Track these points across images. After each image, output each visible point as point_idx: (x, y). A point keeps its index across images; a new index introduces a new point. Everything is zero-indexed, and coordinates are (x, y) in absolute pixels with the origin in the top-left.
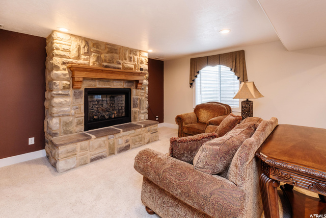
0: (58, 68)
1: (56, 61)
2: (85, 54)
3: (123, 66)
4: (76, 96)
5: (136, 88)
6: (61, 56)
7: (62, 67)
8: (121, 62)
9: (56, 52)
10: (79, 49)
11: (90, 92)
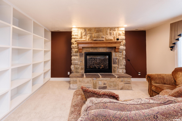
0: (73, 44)
1: (73, 40)
2: (84, 35)
3: (105, 38)
4: (81, 56)
5: (115, 51)
6: (74, 38)
7: (75, 43)
8: (104, 36)
9: (73, 37)
10: (82, 34)
11: (87, 54)
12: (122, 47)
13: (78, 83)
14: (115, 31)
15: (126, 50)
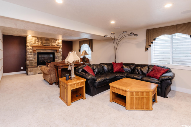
0: (28, 47)
1: (28, 44)
2: (37, 42)
3: (51, 45)
4: (34, 55)
5: (56, 52)
6: (29, 43)
7: (30, 46)
8: (50, 43)
9: (28, 42)
10: (35, 40)
11: (39, 54)
12: (60, 50)
13: (34, 71)
14: (56, 41)
15: (62, 51)
